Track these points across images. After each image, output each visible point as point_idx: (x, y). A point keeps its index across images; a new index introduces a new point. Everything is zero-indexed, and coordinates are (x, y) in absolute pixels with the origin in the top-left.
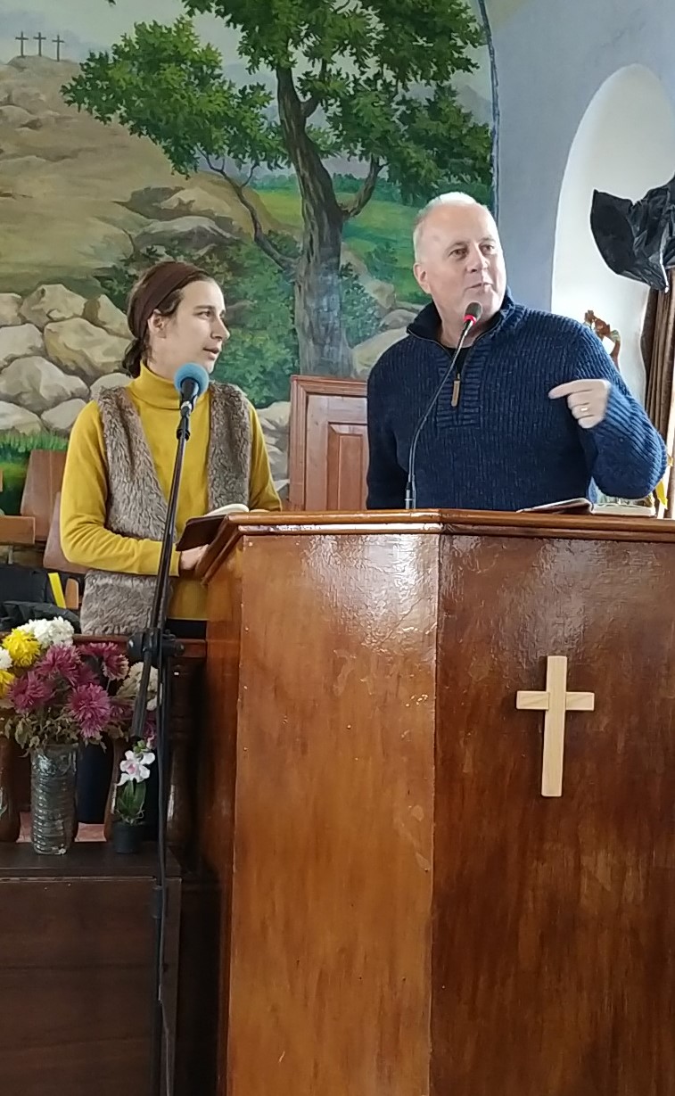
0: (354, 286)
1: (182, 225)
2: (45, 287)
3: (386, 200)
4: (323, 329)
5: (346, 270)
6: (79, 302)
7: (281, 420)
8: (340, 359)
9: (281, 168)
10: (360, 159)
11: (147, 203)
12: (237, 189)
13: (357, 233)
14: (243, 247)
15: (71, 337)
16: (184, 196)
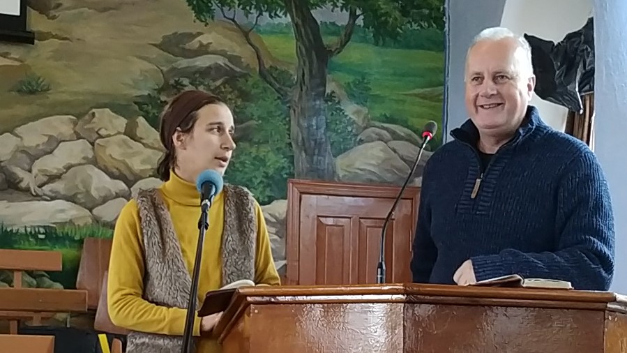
0: (337, 109)
1: (202, 62)
2: (94, 110)
3: (361, 42)
4: (313, 143)
5: (331, 97)
6: (121, 122)
7: (279, 214)
8: (326, 167)
9: (279, 17)
10: (342, 10)
11: (175, 45)
12: (246, 33)
13: (340, 68)
14: (250, 79)
15: (115, 150)
16: (204, 39)
